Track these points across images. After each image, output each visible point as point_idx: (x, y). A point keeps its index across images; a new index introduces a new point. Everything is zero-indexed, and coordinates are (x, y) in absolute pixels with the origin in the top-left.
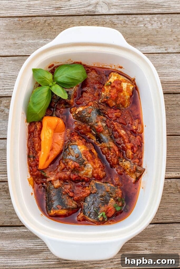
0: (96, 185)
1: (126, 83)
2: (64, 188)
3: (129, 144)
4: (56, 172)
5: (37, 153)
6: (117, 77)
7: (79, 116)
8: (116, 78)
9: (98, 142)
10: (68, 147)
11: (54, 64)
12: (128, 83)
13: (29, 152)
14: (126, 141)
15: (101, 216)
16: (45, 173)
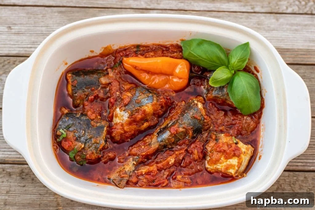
0: (102, 127)
1: (237, 164)
2: (99, 89)
3: (155, 169)
4: (119, 79)
5: (142, 55)
6: (245, 152)
7: (191, 105)
8: (243, 150)
9: (159, 131)
10: (151, 93)
11: (260, 73)
12: (237, 166)
13: (143, 46)
14: (160, 165)
15: (62, 133)
16: (118, 66)
